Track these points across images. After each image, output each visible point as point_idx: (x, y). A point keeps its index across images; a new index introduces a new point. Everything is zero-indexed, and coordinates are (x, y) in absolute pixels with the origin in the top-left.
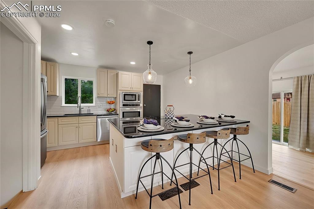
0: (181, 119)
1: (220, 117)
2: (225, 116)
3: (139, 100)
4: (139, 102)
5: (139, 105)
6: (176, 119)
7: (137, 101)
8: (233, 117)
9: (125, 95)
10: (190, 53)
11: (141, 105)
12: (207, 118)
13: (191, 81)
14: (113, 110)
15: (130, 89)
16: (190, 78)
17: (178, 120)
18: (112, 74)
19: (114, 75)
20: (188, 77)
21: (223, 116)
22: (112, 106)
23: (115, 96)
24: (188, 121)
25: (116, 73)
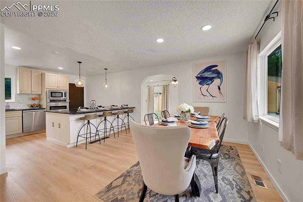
0: (100, 107)
1: (122, 106)
2: (124, 105)
3: (65, 96)
4: (66, 98)
5: (65, 101)
6: (97, 107)
7: (64, 97)
8: (127, 105)
9: (51, 93)
10: (106, 69)
11: (68, 100)
12: (114, 106)
13: (106, 86)
14: (38, 105)
15: (56, 88)
16: (106, 84)
17: (98, 107)
18: (37, 74)
19: (39, 75)
20: (105, 83)
21: (123, 105)
22: (36, 102)
23: (40, 93)
24: (104, 107)
25: (41, 73)
